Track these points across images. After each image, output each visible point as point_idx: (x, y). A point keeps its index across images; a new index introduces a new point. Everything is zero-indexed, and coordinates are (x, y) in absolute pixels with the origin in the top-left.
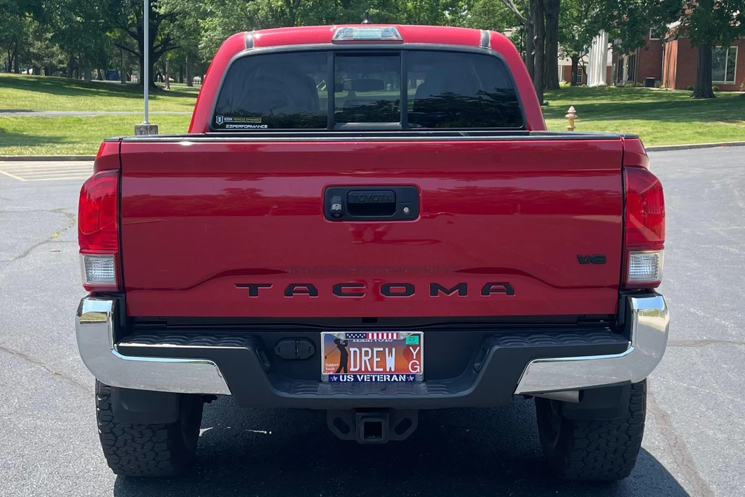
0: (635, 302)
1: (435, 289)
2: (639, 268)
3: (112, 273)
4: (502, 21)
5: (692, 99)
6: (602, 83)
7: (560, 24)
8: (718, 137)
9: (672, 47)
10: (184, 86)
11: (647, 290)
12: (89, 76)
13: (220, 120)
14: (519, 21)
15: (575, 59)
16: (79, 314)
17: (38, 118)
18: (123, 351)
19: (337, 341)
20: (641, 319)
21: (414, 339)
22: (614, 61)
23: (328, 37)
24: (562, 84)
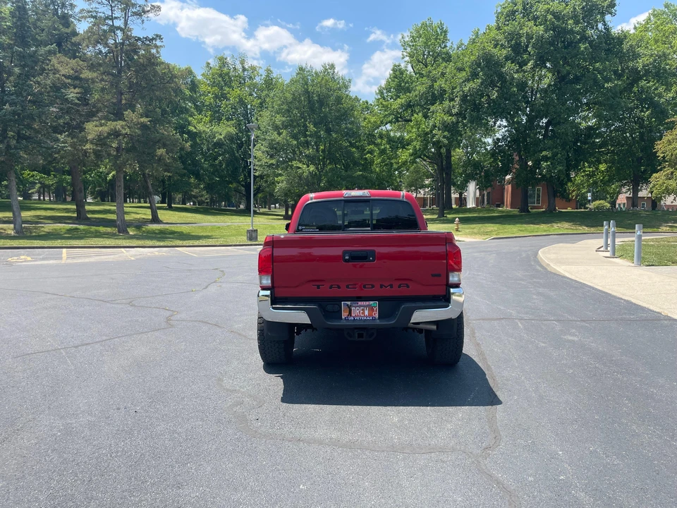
0: (452, 290)
1: (381, 286)
2: (453, 278)
3: (270, 282)
4: (423, 176)
5: (518, 214)
6: (474, 206)
7: (452, 177)
8: (530, 232)
9: (509, 188)
10: (267, 210)
11: (457, 286)
12: (220, 205)
13: (300, 228)
14: (432, 176)
15: (461, 194)
16: (258, 296)
17: (199, 227)
18: (274, 308)
19: (348, 305)
20: (454, 297)
21: (375, 304)
22: (480, 195)
23: (342, 195)
24: (454, 206)
